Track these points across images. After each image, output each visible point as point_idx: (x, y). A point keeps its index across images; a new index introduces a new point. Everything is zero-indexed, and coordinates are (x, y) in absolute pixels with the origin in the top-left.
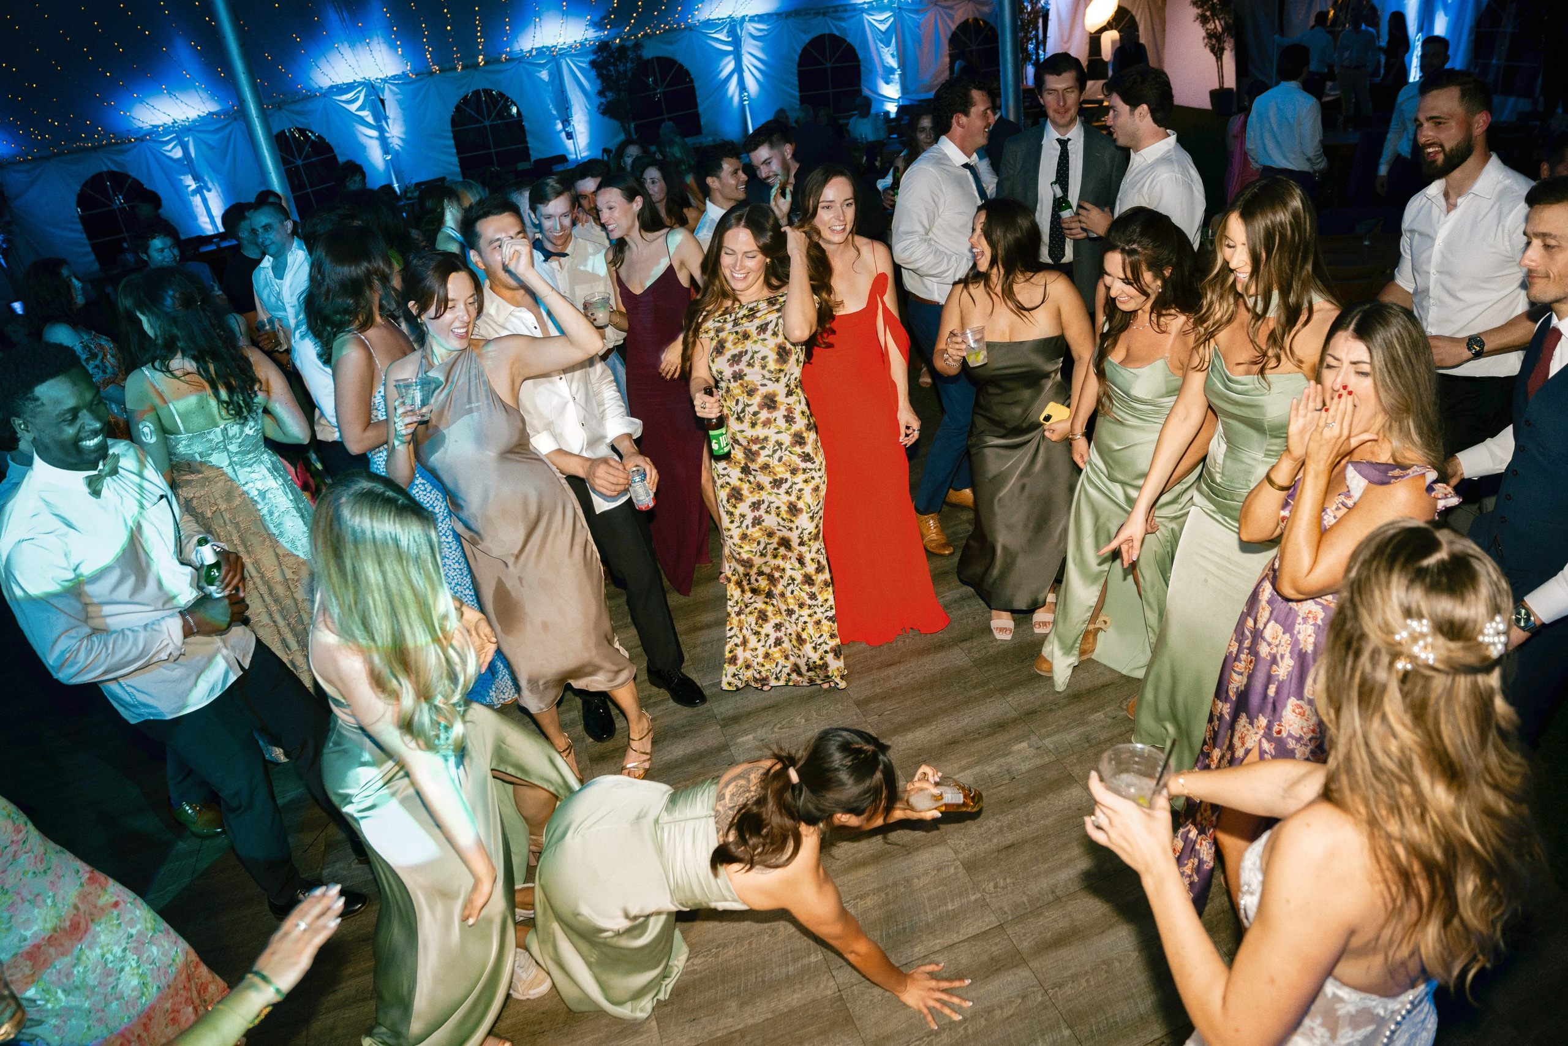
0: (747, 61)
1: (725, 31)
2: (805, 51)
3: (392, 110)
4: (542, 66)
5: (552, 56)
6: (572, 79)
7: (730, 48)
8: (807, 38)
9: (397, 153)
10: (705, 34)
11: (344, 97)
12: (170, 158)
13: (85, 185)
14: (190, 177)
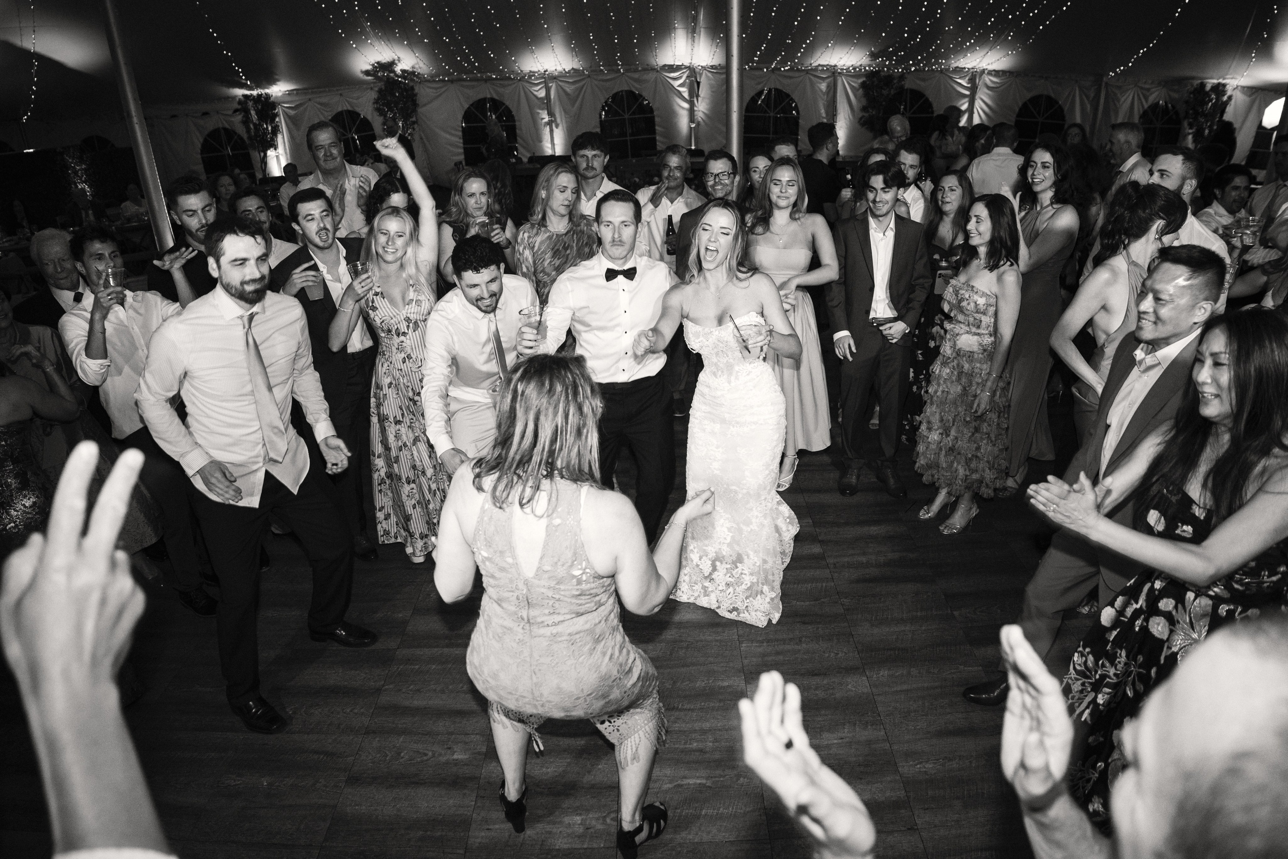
0: (978, 104)
1: (967, 78)
2: (1025, 105)
3: (704, 91)
4: (823, 79)
5: (833, 73)
6: (843, 93)
7: (967, 93)
8: (1029, 95)
9: (698, 124)
10: (951, 78)
11: (673, 75)
12: (535, 96)
13: (472, 105)
14: (546, 112)
